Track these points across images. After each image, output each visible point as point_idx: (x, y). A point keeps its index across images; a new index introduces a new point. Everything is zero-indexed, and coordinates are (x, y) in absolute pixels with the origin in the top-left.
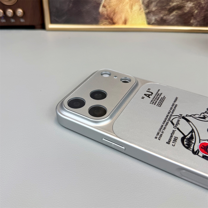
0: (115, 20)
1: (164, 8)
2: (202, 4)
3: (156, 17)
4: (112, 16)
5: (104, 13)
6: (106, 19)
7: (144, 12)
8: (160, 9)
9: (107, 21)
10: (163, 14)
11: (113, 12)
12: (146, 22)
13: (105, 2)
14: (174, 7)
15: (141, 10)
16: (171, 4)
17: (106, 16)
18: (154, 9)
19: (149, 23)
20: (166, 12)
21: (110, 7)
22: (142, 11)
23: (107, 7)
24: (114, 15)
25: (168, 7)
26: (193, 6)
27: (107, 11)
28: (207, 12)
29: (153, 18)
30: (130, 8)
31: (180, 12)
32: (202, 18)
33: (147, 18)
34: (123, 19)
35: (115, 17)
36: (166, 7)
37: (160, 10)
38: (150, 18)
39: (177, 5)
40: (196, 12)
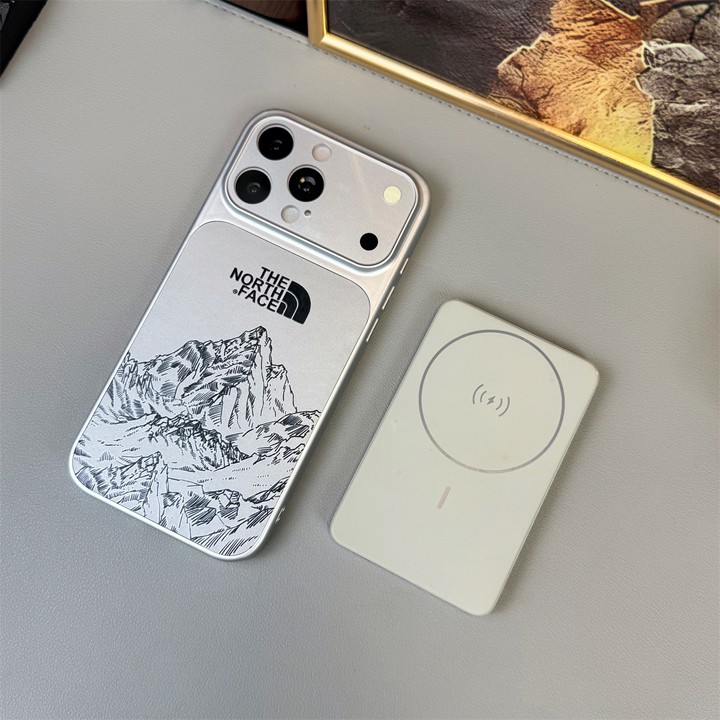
0: (545, 110)
3: (691, 163)
4: (537, 95)
5: (510, 77)
6: (516, 95)
7: (653, 133)
11: (542, 88)
12: (650, 158)
13: (522, 53)
15: (644, 125)
17: (516, 88)
21: (535, 72)
23: (528, 69)
30: (607, 104)
34: (574, 119)
35: (546, 103)
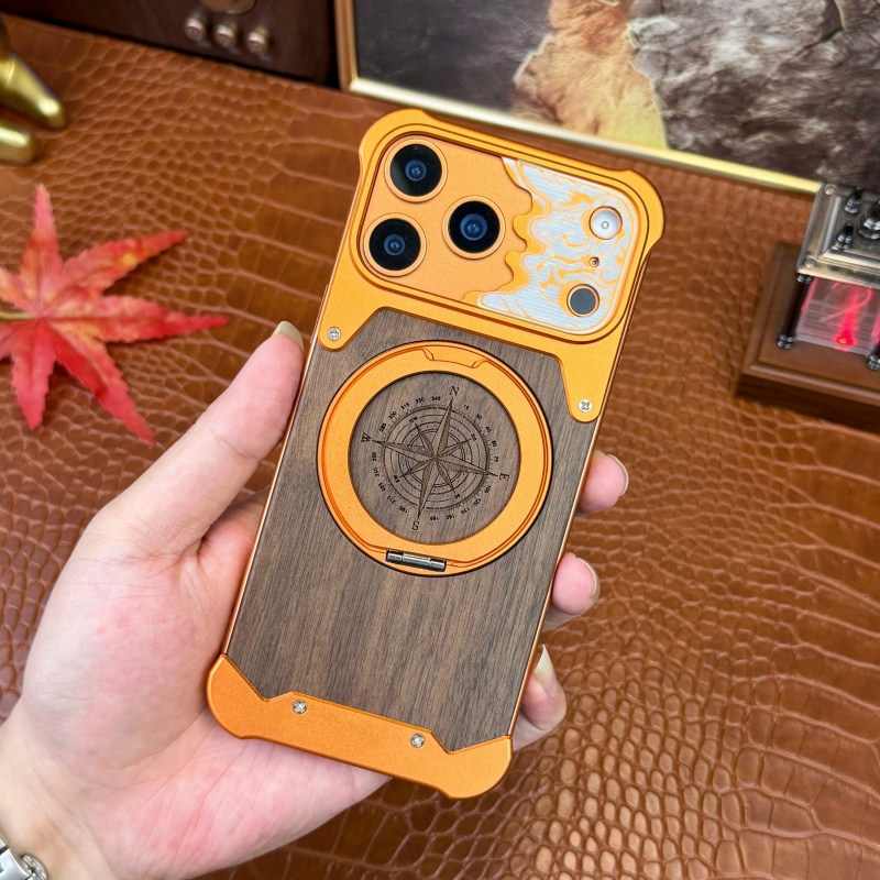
0: (564, 114)
1: (726, 116)
2: (859, 132)
3: (700, 136)
4: (553, 100)
5: (527, 87)
6: (535, 104)
7: (659, 113)
8: (713, 118)
9: (537, 110)
10: (723, 133)
11: (556, 91)
12: (663, 141)
14: (761, 120)
15: (651, 108)
16: (751, 110)
17: (534, 97)
18: (693, 113)
19: (673, 146)
20: (735, 130)
21: (548, 77)
22: (654, 111)
23: (541, 75)
24: (560, 100)
25: (743, 118)
26: (830, 132)
27: (538, 84)
28: (875, 158)
29: (689, 137)
30: (613, 94)
31: (780, 139)
32: (859, 170)
33: (669, 132)
34: (590, 117)
35: (563, 106)
36: (736, 116)
37: (713, 121)
38: (679, 133)
39: (774, 119)
40: (838, 148)
